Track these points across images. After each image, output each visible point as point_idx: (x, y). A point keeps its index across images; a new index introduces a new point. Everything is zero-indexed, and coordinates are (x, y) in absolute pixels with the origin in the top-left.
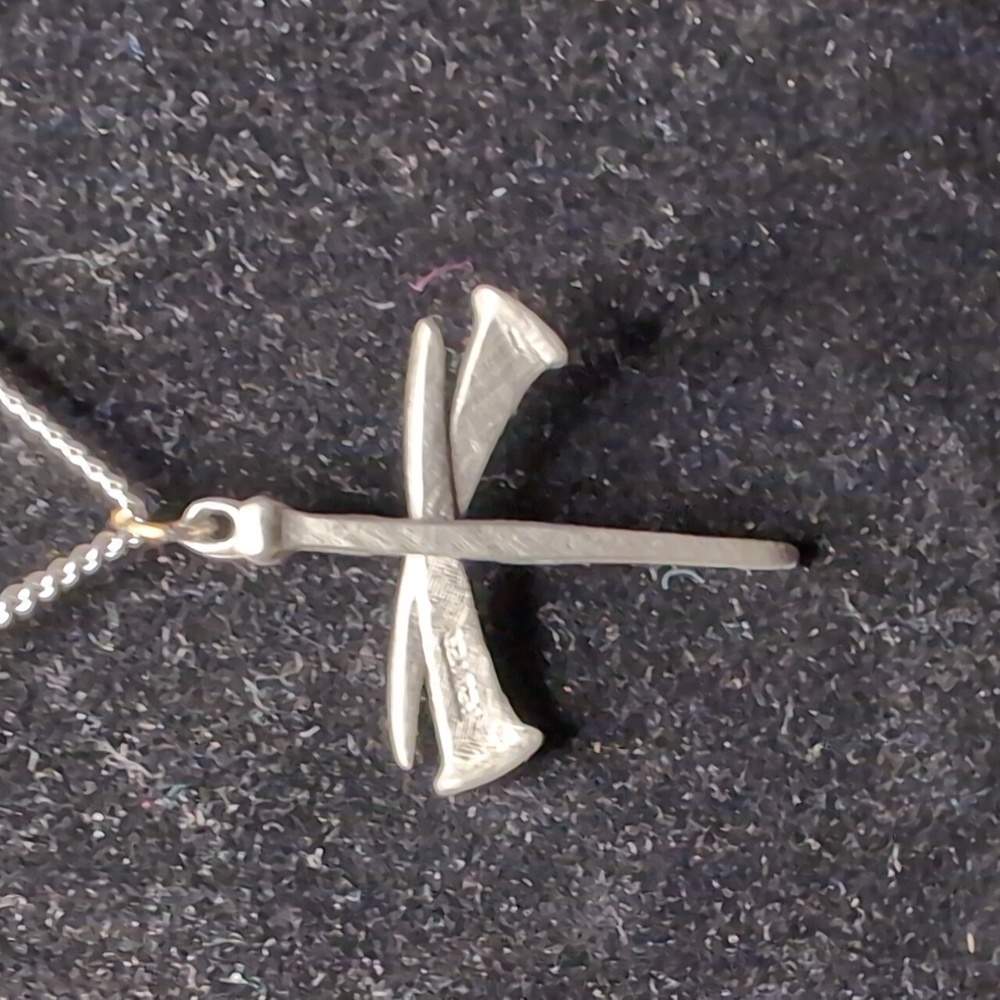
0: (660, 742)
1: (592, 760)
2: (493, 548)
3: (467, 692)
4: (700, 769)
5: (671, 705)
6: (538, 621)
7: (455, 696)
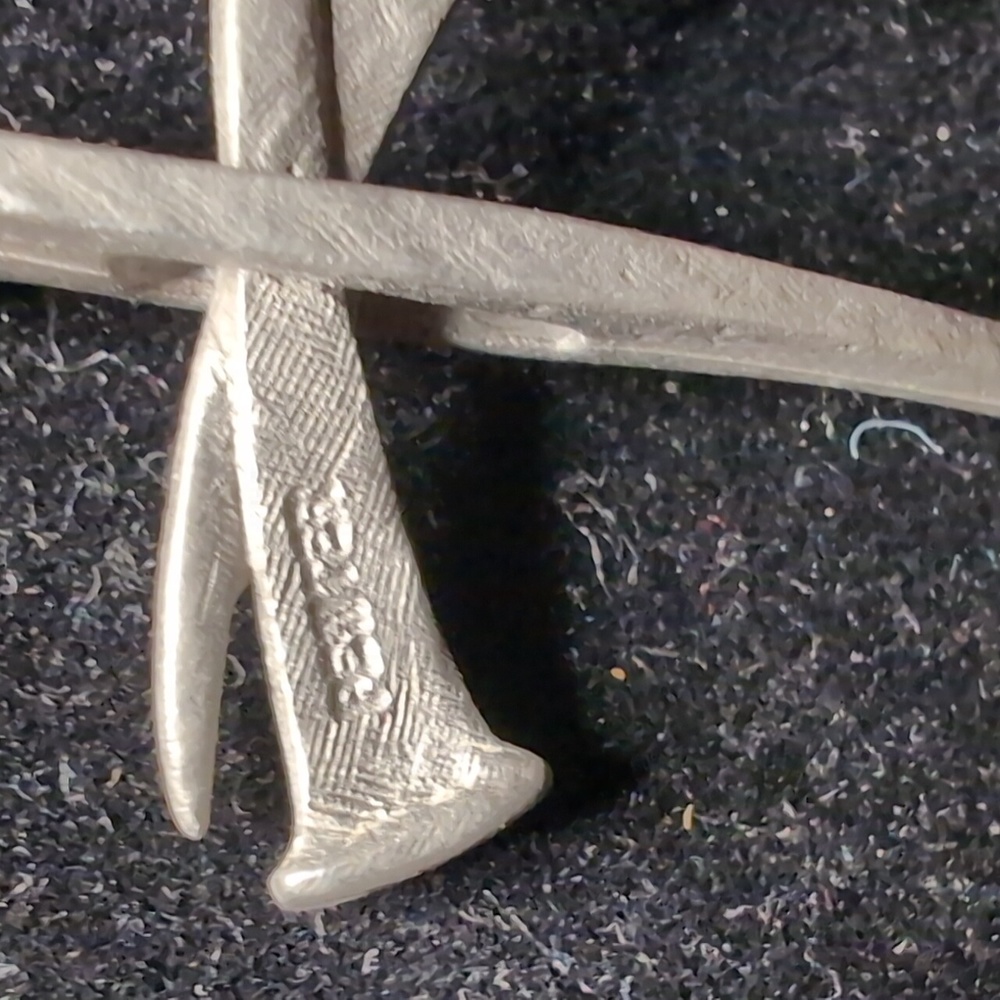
0: (838, 815)
1: (674, 846)
2: (423, 254)
3: (357, 646)
4: (932, 883)
5: (865, 726)
6: (555, 510)
7: (324, 656)
